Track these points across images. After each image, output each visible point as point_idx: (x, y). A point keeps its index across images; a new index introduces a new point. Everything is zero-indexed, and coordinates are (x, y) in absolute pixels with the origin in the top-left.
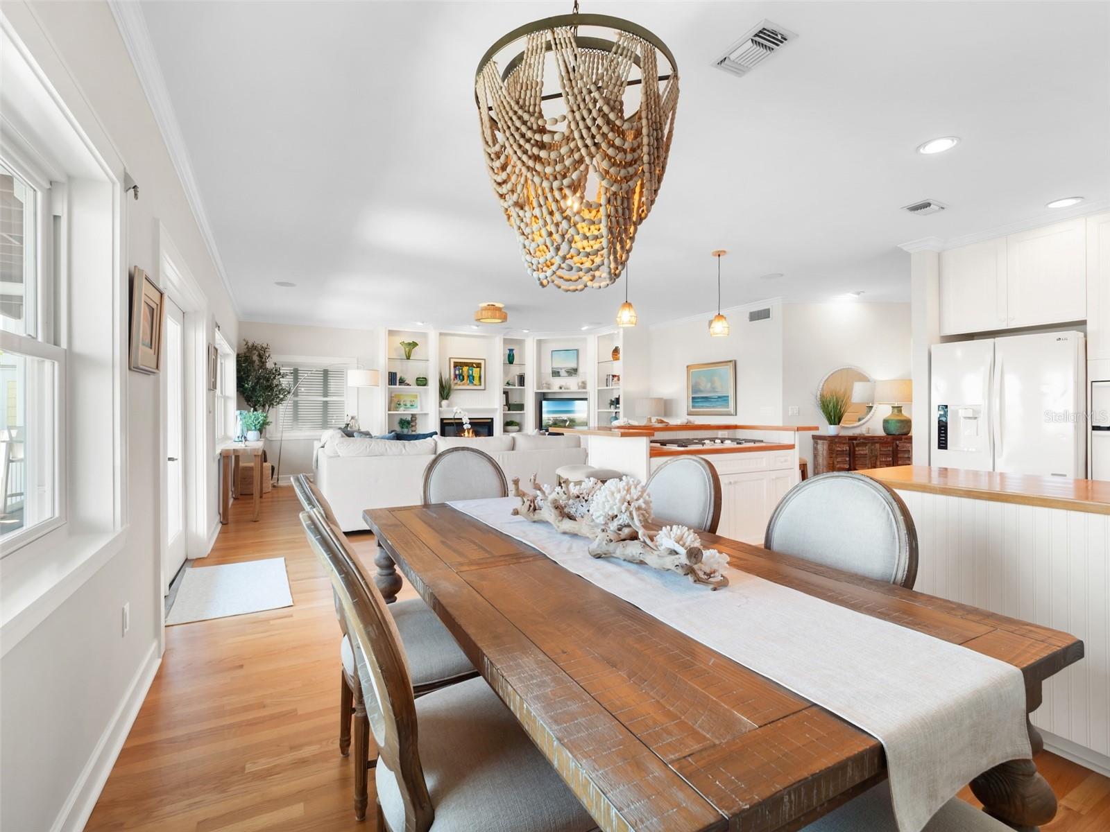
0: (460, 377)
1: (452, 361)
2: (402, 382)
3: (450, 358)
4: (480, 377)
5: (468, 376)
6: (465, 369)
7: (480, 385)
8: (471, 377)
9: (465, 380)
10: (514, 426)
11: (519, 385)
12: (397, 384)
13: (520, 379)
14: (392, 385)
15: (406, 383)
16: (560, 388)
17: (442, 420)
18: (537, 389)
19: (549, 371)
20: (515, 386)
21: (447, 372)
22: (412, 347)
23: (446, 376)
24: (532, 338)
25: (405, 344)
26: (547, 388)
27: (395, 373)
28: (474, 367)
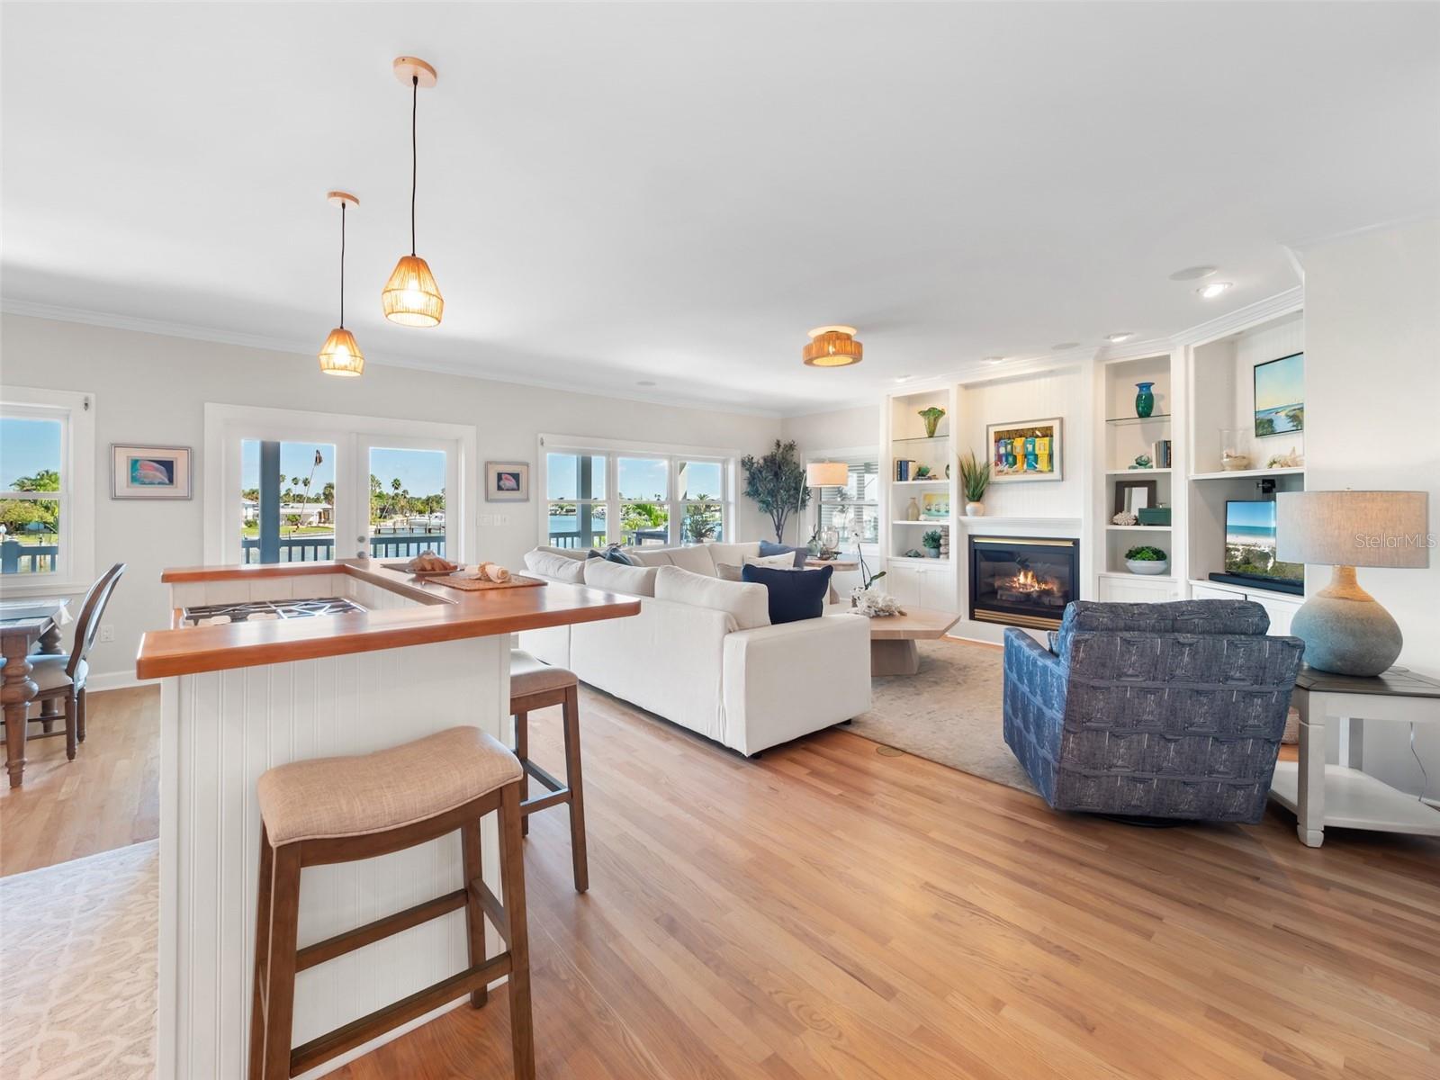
0: (1008, 459)
1: (992, 431)
2: (922, 474)
3: (989, 426)
4: (1051, 456)
5: (1025, 456)
6: (1019, 442)
7: (1052, 471)
8: (1031, 457)
9: (1019, 464)
10: (1144, 559)
11: (1162, 464)
12: (910, 478)
13: (1166, 450)
14: (901, 480)
15: (929, 475)
16: (1271, 465)
17: (971, 537)
18: (1197, 471)
19: (1247, 421)
20: (1151, 467)
21: (984, 453)
22: (932, 418)
23: (981, 460)
24: (1181, 349)
25: (924, 413)
26: (1238, 468)
27: (907, 462)
28: (1037, 437)
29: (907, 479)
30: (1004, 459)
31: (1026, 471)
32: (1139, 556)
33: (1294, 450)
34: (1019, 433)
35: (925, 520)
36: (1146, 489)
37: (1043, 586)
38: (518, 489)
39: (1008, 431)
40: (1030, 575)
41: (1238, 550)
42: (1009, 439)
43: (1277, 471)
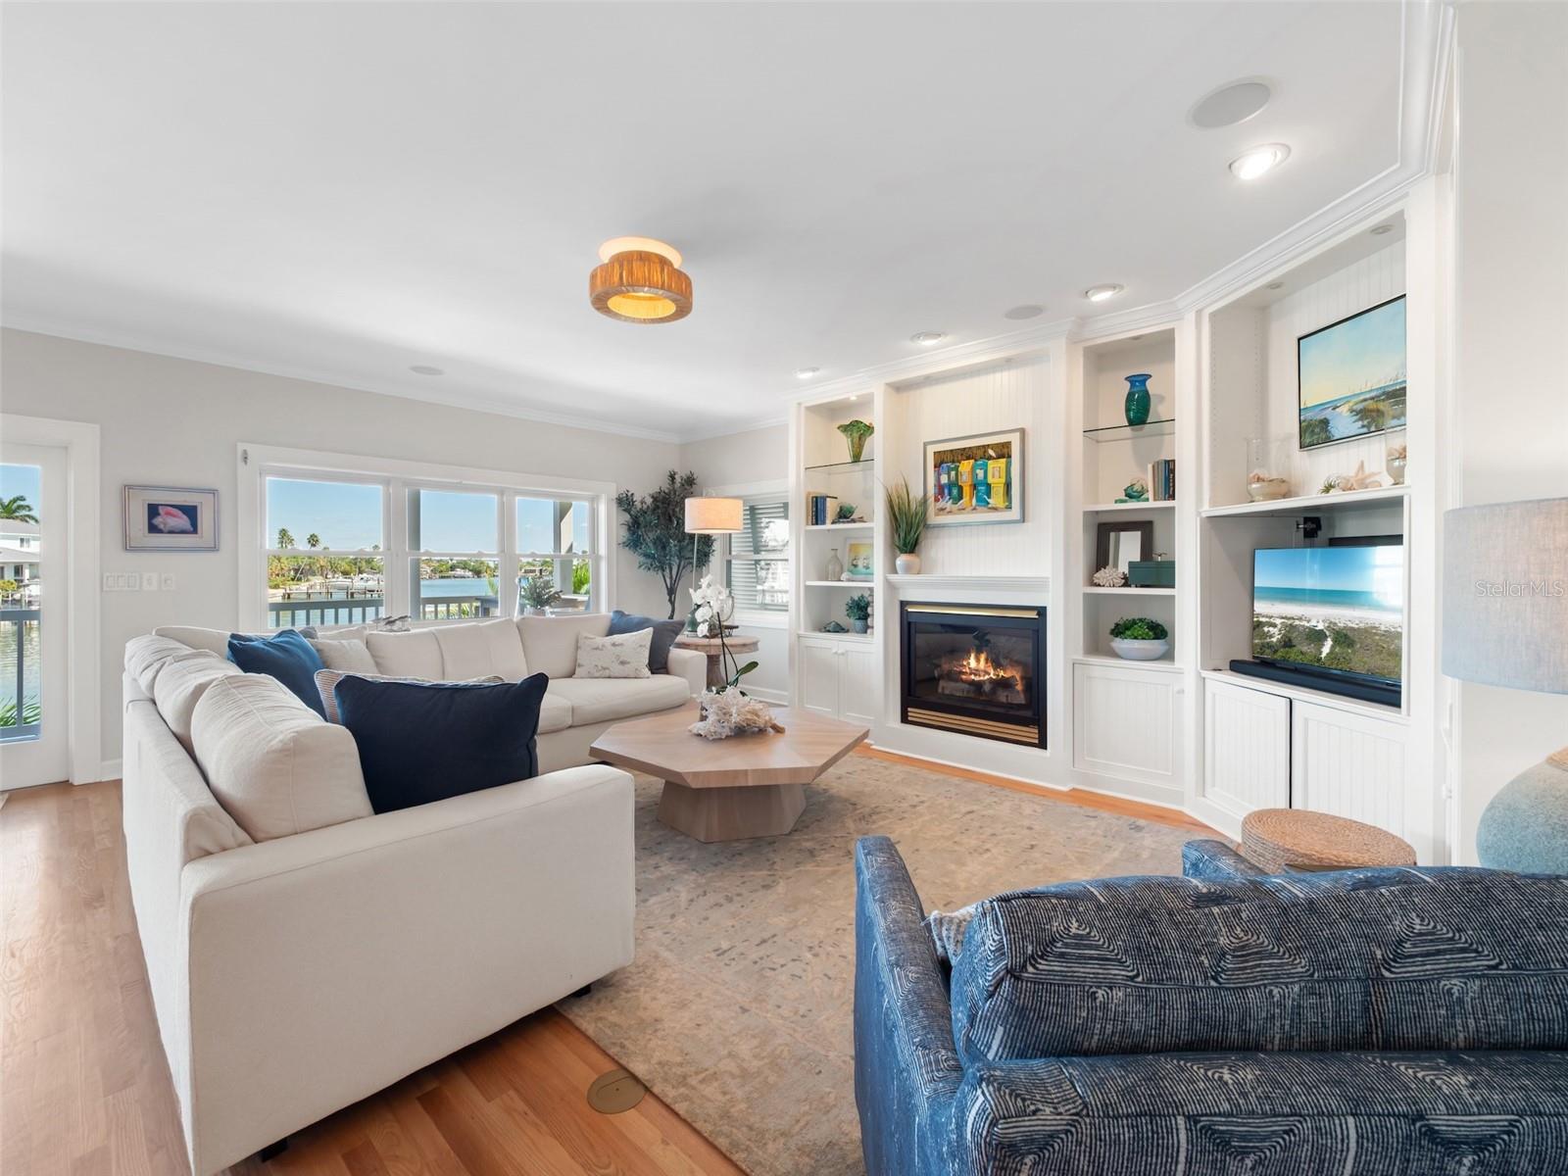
0: (951, 491)
1: (931, 450)
2: (844, 515)
3: (925, 445)
4: (1008, 486)
5: (974, 487)
6: (965, 466)
7: (1009, 507)
8: (982, 488)
9: (966, 498)
10: (1136, 638)
11: (1162, 496)
12: (829, 520)
13: (1167, 473)
14: (817, 524)
15: (854, 516)
16: (1328, 489)
17: (903, 604)
18: (1214, 503)
19: (1286, 424)
20: (1147, 500)
21: (920, 483)
22: (856, 435)
23: (917, 493)
24: (1191, 317)
25: (845, 429)
26: (1274, 496)
27: (824, 498)
28: (990, 458)
29: (824, 523)
30: (946, 491)
31: (974, 509)
32: (1129, 633)
33: (1362, 466)
34: (967, 454)
35: (849, 580)
36: (1138, 534)
37: (1002, 673)
38: (195, 530)
39: (952, 451)
40: (983, 657)
41: (1275, 626)
42: (953, 462)
43: (1336, 497)
